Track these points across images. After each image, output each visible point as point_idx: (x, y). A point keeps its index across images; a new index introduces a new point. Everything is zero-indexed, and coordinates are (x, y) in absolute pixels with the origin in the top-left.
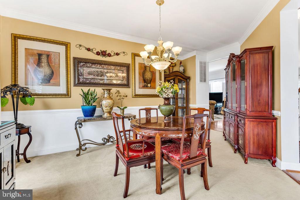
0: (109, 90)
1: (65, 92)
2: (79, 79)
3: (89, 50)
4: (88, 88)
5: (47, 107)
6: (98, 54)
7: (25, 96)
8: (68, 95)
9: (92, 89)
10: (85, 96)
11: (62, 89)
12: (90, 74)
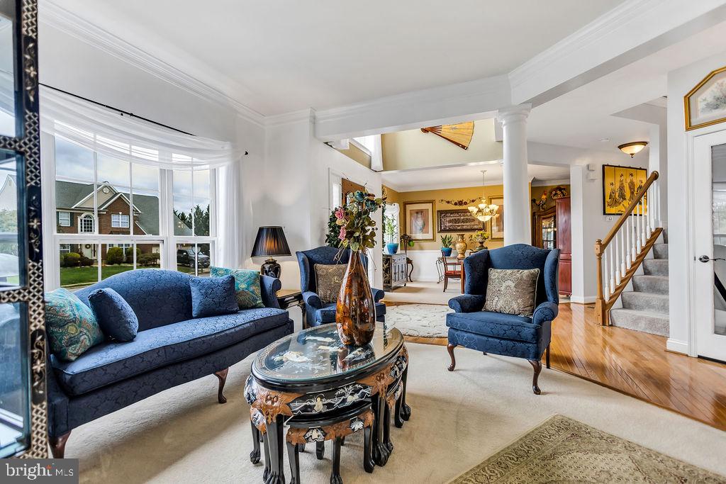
0: (463, 235)
1: (432, 238)
2: (441, 227)
3: (448, 202)
4: (446, 234)
5: (421, 248)
6: (456, 204)
7: (410, 241)
8: (433, 240)
9: (449, 235)
10: (444, 240)
11: (430, 236)
12: (450, 221)
